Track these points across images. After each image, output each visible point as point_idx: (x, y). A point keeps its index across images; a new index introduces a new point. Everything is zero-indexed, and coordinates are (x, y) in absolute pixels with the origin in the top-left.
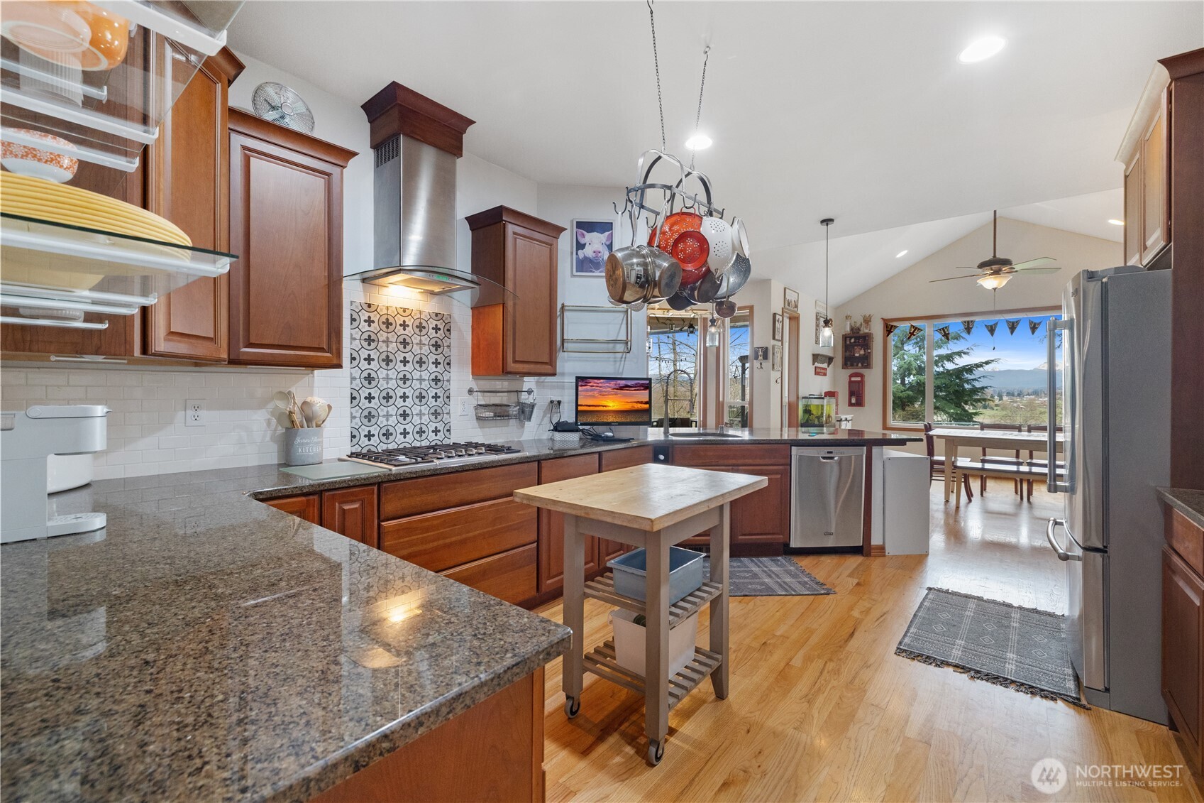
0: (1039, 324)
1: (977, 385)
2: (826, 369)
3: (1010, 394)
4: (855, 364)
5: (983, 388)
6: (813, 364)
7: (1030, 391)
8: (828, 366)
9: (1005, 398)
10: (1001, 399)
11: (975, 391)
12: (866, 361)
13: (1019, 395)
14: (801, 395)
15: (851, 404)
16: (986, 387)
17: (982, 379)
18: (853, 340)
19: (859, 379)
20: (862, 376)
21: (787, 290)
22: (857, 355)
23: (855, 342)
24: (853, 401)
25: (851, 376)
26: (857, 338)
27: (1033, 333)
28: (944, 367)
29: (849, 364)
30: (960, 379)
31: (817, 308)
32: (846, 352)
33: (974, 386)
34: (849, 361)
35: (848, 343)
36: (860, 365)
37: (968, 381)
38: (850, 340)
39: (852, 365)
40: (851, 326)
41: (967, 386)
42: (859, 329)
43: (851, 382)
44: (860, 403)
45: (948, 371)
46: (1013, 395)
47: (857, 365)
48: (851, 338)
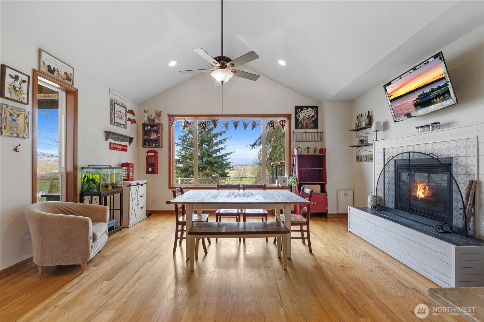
0: (248, 124)
1: (228, 161)
2: (126, 146)
3: (239, 165)
4: (151, 144)
5: (230, 163)
6: (106, 140)
7: (244, 164)
8: (130, 145)
9: (238, 167)
10: (237, 167)
11: (227, 164)
12: (157, 142)
13: (241, 166)
14: (80, 165)
15: (148, 172)
16: (231, 163)
17: (229, 159)
18: (149, 127)
19: (153, 154)
20: (155, 152)
21: (43, 53)
22: (152, 138)
23: (151, 129)
24: (150, 170)
25: (148, 152)
26: (152, 126)
27: (245, 129)
28: (217, 154)
29: (147, 143)
30: (222, 159)
31: (111, 95)
32: (144, 135)
33: (226, 162)
34: (146, 142)
35: (146, 129)
36: (154, 145)
37: (225, 160)
38: (147, 127)
39: (149, 145)
40: (148, 117)
41: (224, 162)
42: (154, 121)
43: (148, 157)
44: (154, 171)
45: (218, 156)
46: (240, 166)
47: (152, 145)
48: (148, 126)
